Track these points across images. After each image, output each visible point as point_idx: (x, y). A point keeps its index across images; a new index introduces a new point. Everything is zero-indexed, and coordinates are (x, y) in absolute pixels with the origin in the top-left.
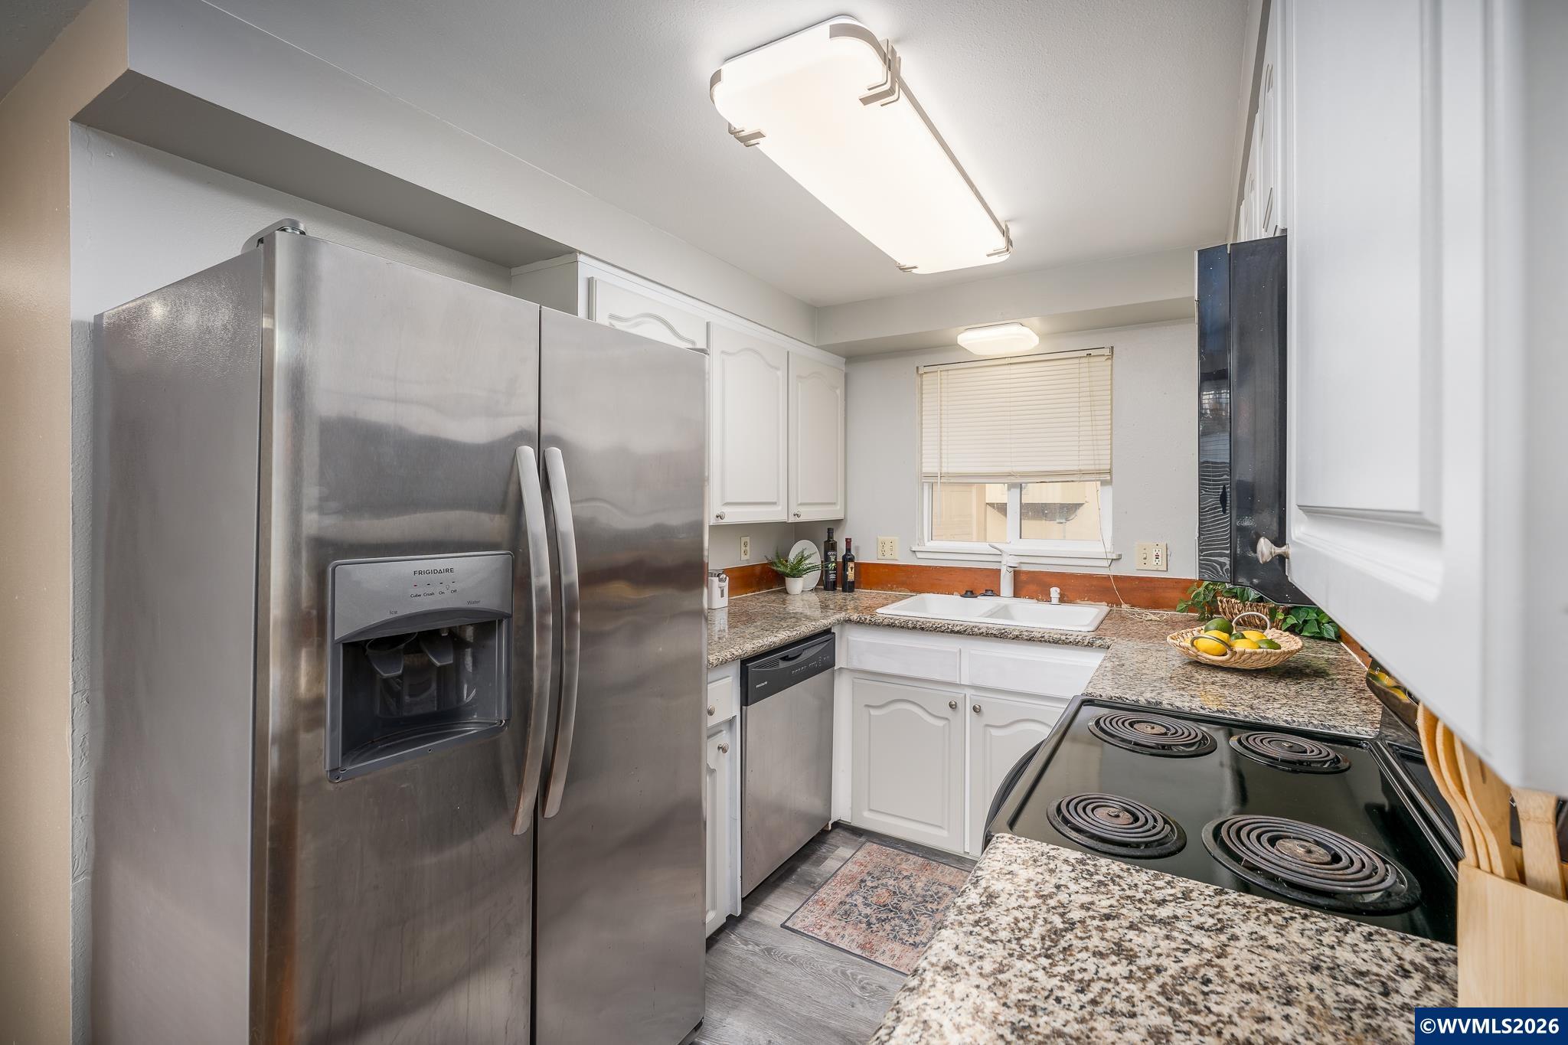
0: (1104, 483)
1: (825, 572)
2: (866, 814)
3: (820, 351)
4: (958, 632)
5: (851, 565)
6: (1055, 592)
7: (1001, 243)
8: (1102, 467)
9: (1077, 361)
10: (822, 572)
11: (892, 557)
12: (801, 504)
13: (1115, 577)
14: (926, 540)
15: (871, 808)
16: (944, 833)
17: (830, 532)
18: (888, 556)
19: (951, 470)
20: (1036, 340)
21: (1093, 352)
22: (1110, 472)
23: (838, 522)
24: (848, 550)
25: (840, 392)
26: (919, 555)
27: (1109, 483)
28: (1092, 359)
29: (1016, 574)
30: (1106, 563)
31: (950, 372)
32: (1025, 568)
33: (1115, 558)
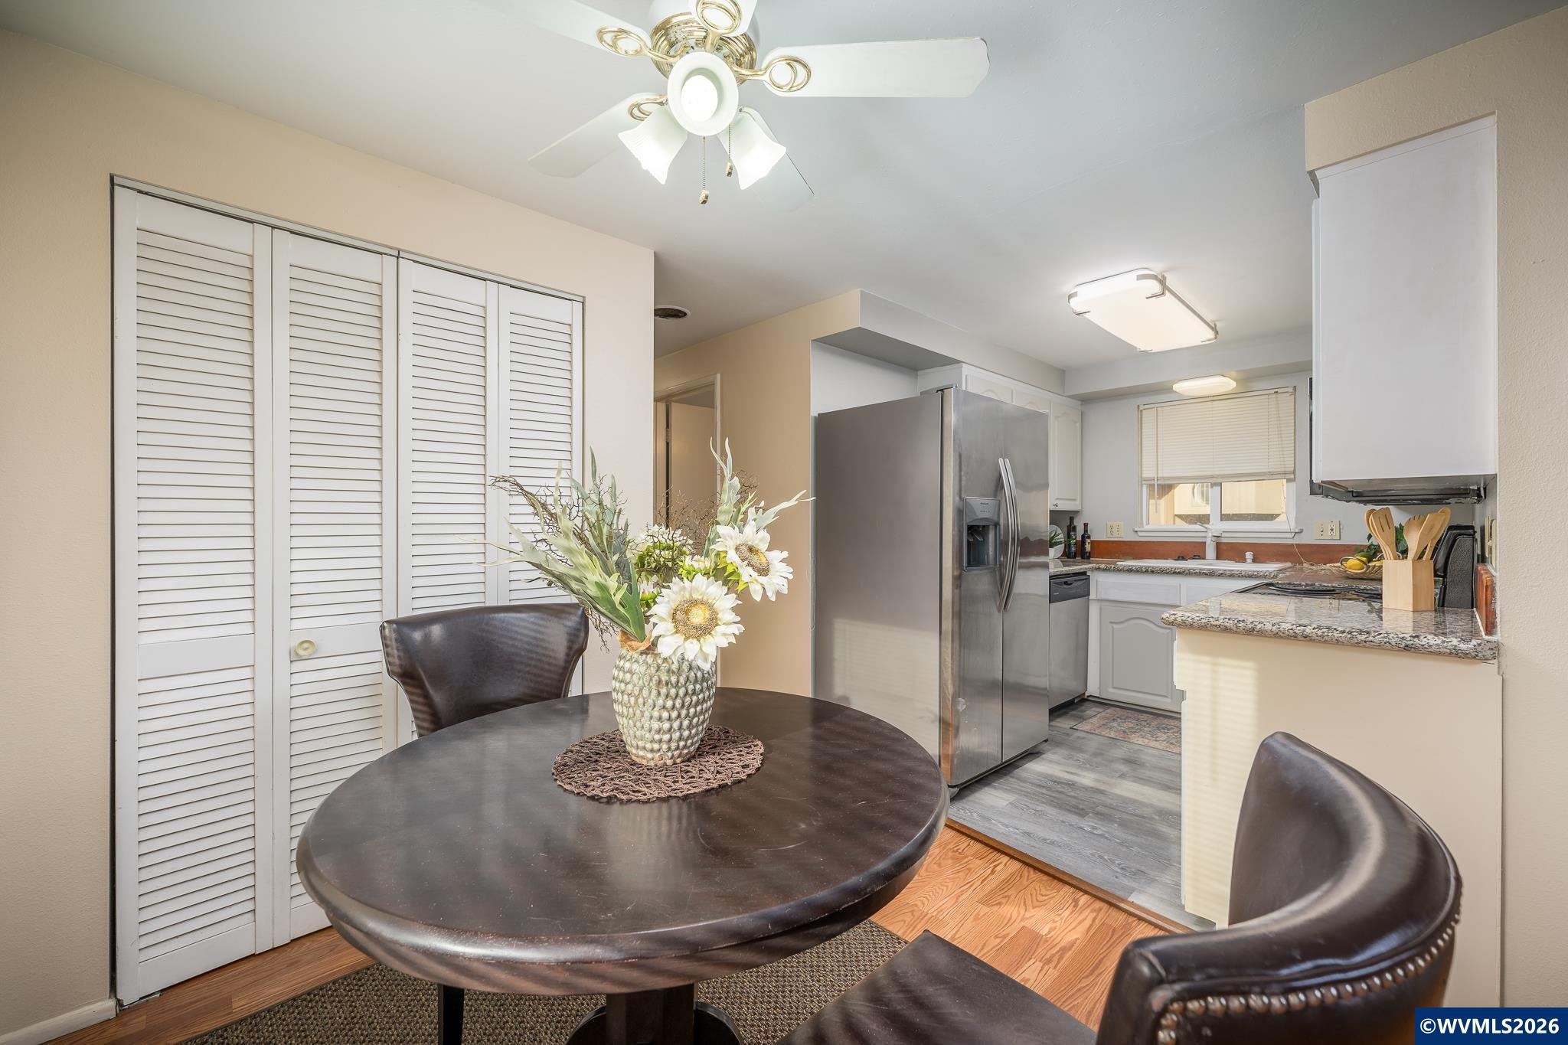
0: (1289, 481)
1: (1068, 546)
2: (1111, 690)
3: (1069, 399)
4: (1179, 573)
5: (1088, 541)
6: (1249, 555)
7: (1211, 334)
8: (1287, 469)
9: (1267, 397)
10: (1065, 545)
11: (1119, 536)
12: (1057, 499)
13: (1296, 544)
14: (1145, 523)
15: (1115, 686)
16: (1168, 700)
17: (1072, 519)
18: (1115, 535)
19: (1166, 475)
20: (1234, 384)
21: (1279, 390)
22: (1294, 472)
23: (1077, 512)
24: (1086, 530)
25: (1078, 425)
26: (1140, 534)
27: (1293, 480)
28: (1279, 395)
29: (1218, 545)
30: (1290, 536)
31: (1165, 408)
32: (1224, 540)
33: (1297, 531)
